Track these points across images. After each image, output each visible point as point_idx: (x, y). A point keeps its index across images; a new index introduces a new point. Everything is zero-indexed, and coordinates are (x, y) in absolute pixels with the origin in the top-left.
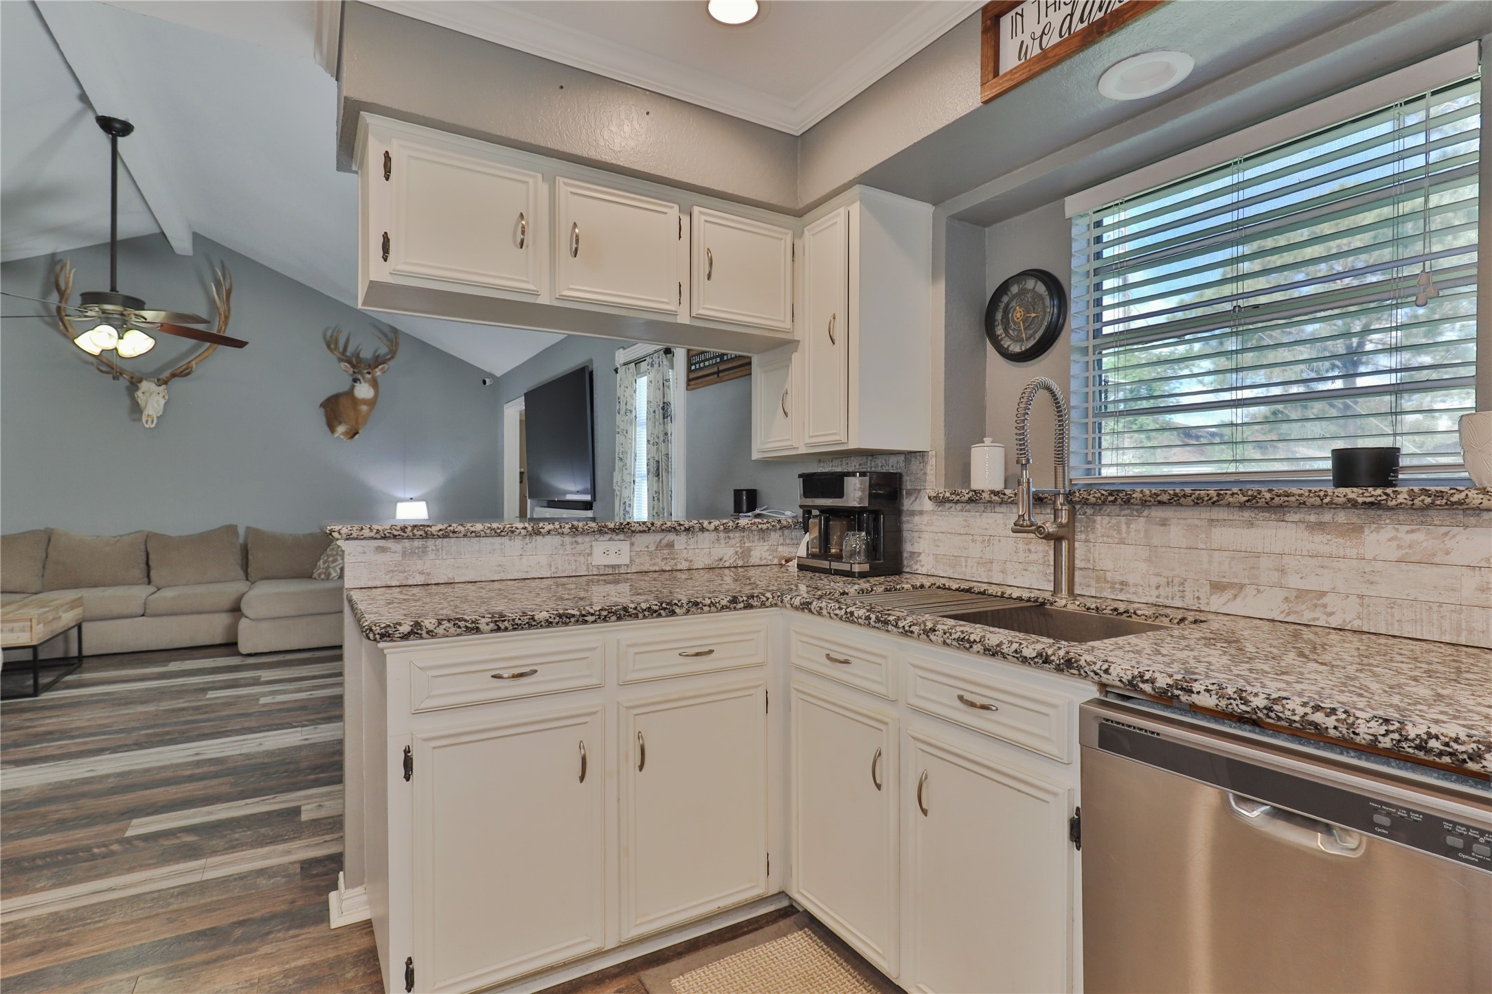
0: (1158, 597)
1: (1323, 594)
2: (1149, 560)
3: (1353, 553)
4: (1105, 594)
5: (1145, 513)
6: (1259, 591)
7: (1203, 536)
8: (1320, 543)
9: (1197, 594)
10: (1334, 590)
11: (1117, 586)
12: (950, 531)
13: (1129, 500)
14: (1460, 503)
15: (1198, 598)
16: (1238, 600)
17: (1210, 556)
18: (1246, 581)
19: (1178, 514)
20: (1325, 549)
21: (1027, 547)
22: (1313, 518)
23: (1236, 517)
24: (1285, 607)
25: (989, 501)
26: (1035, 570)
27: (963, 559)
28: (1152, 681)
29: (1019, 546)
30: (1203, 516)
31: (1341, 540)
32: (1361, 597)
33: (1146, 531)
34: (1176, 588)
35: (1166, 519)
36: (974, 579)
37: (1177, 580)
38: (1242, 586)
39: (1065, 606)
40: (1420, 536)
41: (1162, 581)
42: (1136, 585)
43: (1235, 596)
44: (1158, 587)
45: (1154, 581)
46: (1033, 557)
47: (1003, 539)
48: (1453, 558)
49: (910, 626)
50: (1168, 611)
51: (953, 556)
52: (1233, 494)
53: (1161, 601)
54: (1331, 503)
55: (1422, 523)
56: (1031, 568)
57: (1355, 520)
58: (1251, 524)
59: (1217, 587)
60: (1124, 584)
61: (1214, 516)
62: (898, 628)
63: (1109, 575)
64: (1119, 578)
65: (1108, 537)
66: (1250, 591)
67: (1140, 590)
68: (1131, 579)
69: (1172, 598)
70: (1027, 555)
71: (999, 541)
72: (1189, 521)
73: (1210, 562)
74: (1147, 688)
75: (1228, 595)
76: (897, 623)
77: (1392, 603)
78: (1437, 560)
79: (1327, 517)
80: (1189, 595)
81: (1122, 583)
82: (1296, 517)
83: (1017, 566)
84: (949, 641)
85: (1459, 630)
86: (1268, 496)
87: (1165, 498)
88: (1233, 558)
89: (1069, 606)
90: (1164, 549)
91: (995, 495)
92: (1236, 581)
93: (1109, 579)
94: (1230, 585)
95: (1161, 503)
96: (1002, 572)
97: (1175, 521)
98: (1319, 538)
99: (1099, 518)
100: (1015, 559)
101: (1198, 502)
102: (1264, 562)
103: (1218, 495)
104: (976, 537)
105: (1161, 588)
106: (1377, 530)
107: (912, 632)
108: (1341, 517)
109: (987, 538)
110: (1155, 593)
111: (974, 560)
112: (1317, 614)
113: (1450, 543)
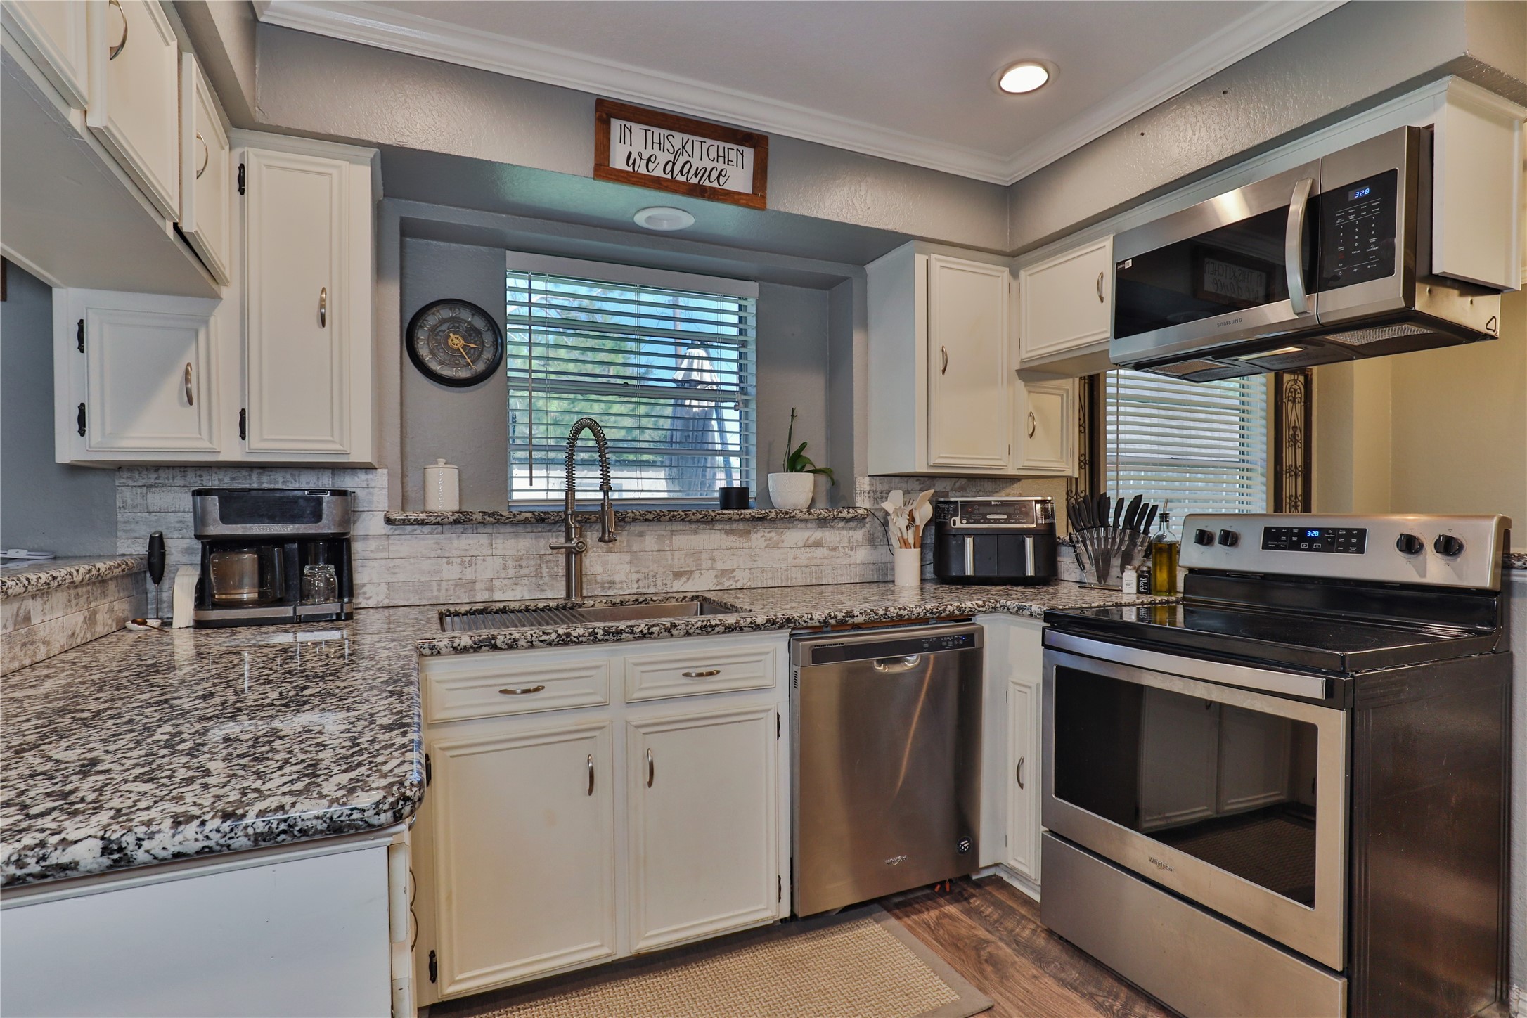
0: (638, 588)
1: (734, 570)
2: (631, 562)
3: (746, 545)
4: (596, 593)
5: (627, 528)
6: (701, 574)
7: (668, 542)
8: (732, 541)
9: (665, 582)
10: (738, 567)
11: (606, 585)
12: (415, 555)
13: (624, 519)
14: (793, 517)
15: (666, 584)
16: (690, 581)
17: (673, 555)
18: (694, 569)
19: (650, 528)
20: (734, 545)
21: (517, 563)
22: (728, 527)
23: (687, 528)
24: (715, 581)
25: (480, 523)
26: (527, 582)
27: (434, 583)
28: (835, 616)
29: (507, 563)
30: (667, 528)
31: (741, 539)
32: (750, 569)
33: (628, 541)
34: (651, 580)
35: (643, 532)
36: (451, 602)
37: (651, 574)
38: (692, 572)
39: (593, 606)
40: (773, 534)
41: (641, 576)
42: (621, 582)
43: (688, 579)
44: (638, 581)
45: (635, 577)
46: (524, 571)
47: (488, 559)
48: (785, 544)
49: (649, 629)
50: (674, 595)
51: (419, 581)
52: (694, 514)
53: (641, 590)
54: (744, 518)
55: (773, 528)
56: (523, 582)
57: (747, 527)
58: (696, 533)
59: (677, 575)
60: (611, 582)
61: (674, 528)
62: (636, 633)
63: (599, 578)
64: (607, 578)
65: (598, 548)
66: (697, 574)
67: (625, 585)
68: (617, 578)
69: (648, 587)
70: (517, 570)
71: (484, 560)
72: (658, 532)
73: (673, 559)
74: (833, 622)
75: (684, 579)
76: (633, 630)
77: (763, 571)
78: (779, 546)
79: (734, 526)
80: (659, 583)
81: (610, 582)
82: (719, 527)
83: (505, 582)
84: (691, 631)
85: (787, 579)
86: (713, 514)
87: (650, 516)
88: (686, 555)
89: (596, 605)
90: (642, 553)
91: (489, 517)
92: (688, 569)
93: (599, 581)
94: (686, 572)
95: (647, 520)
96: (488, 590)
97: (649, 532)
98: (731, 538)
99: (589, 534)
100: (503, 575)
101: (673, 519)
102: (704, 556)
103: (686, 514)
104: (451, 559)
105: (640, 582)
106: (756, 532)
107: (652, 633)
108: (741, 526)
109: (467, 559)
110: (636, 586)
111: (450, 583)
112: (731, 582)
113: (784, 537)
